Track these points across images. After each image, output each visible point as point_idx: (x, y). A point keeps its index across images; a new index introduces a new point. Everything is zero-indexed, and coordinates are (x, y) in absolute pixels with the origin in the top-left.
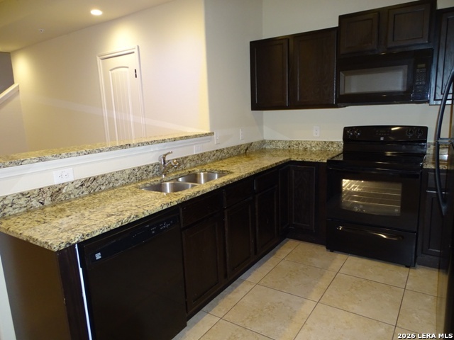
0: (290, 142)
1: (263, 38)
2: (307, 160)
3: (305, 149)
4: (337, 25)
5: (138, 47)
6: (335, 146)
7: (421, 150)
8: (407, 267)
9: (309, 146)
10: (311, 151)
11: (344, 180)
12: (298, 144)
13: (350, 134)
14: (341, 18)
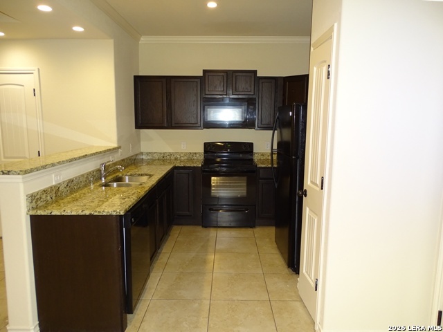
0: (164, 153)
1: (140, 75)
2: (187, 165)
3: (176, 159)
4: (202, 75)
5: (39, 70)
6: (198, 156)
7: (250, 157)
8: (251, 227)
9: (178, 156)
10: (180, 160)
11: (213, 178)
12: (170, 155)
13: (210, 148)
14: (205, 71)
